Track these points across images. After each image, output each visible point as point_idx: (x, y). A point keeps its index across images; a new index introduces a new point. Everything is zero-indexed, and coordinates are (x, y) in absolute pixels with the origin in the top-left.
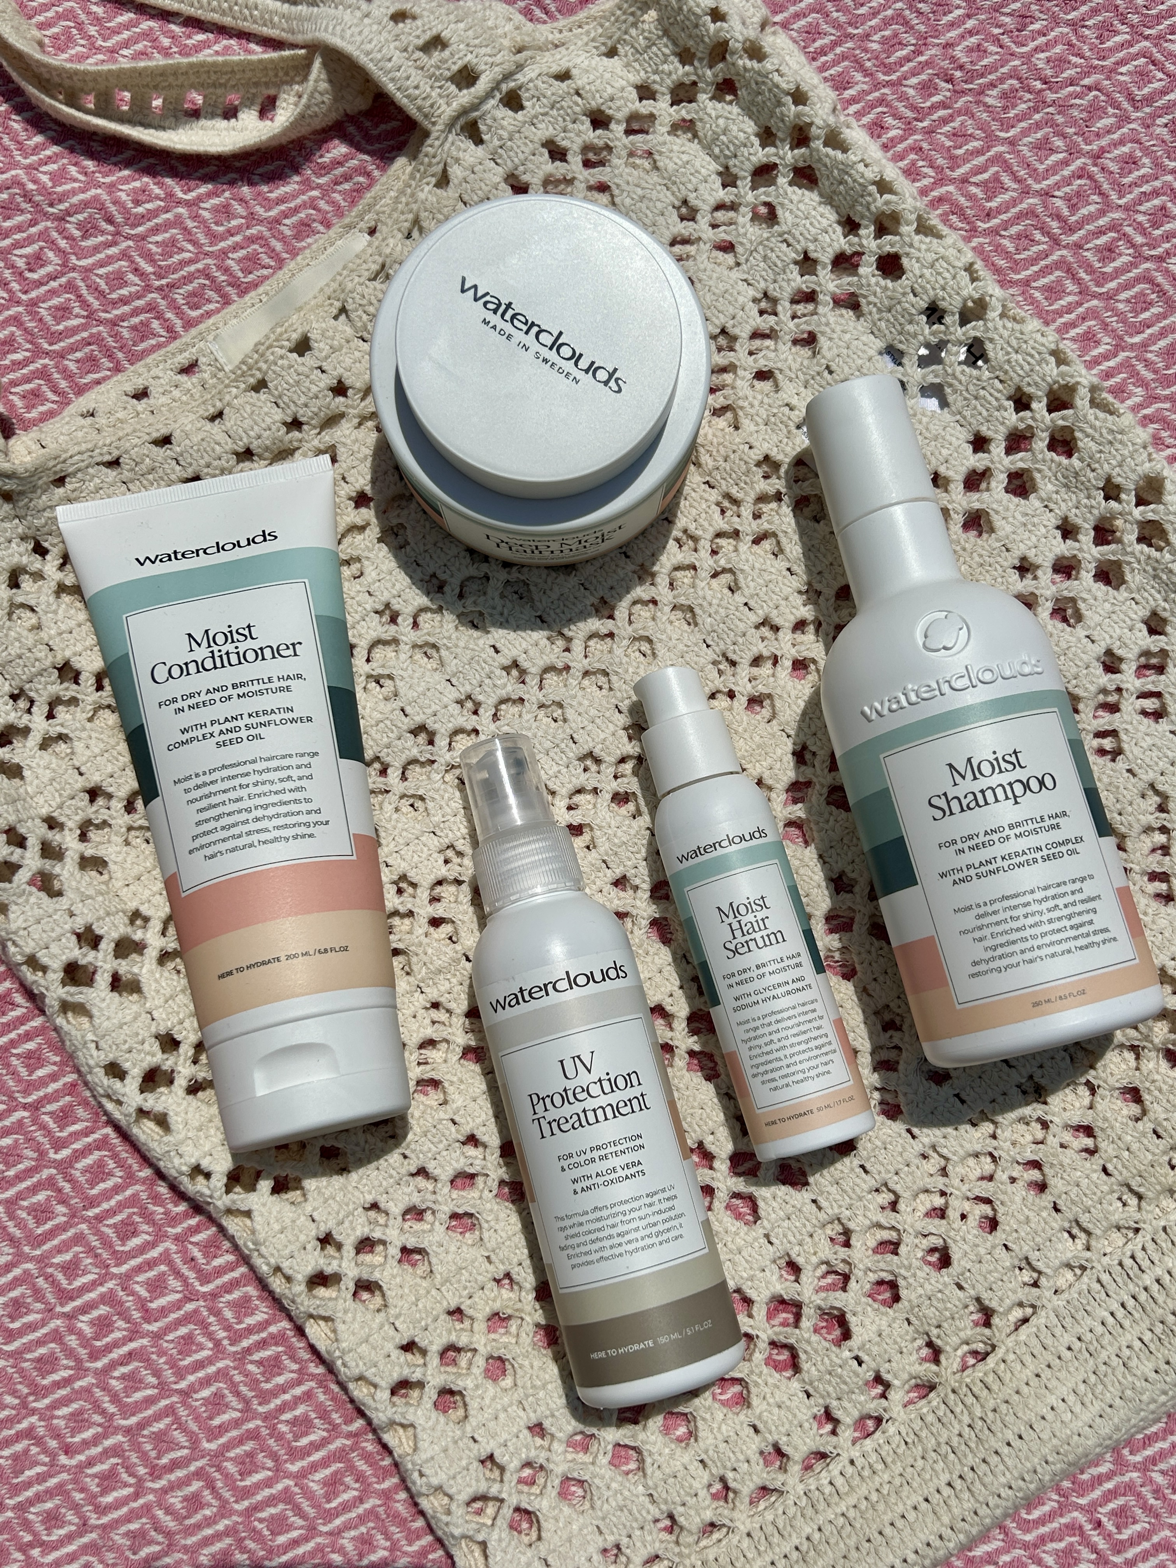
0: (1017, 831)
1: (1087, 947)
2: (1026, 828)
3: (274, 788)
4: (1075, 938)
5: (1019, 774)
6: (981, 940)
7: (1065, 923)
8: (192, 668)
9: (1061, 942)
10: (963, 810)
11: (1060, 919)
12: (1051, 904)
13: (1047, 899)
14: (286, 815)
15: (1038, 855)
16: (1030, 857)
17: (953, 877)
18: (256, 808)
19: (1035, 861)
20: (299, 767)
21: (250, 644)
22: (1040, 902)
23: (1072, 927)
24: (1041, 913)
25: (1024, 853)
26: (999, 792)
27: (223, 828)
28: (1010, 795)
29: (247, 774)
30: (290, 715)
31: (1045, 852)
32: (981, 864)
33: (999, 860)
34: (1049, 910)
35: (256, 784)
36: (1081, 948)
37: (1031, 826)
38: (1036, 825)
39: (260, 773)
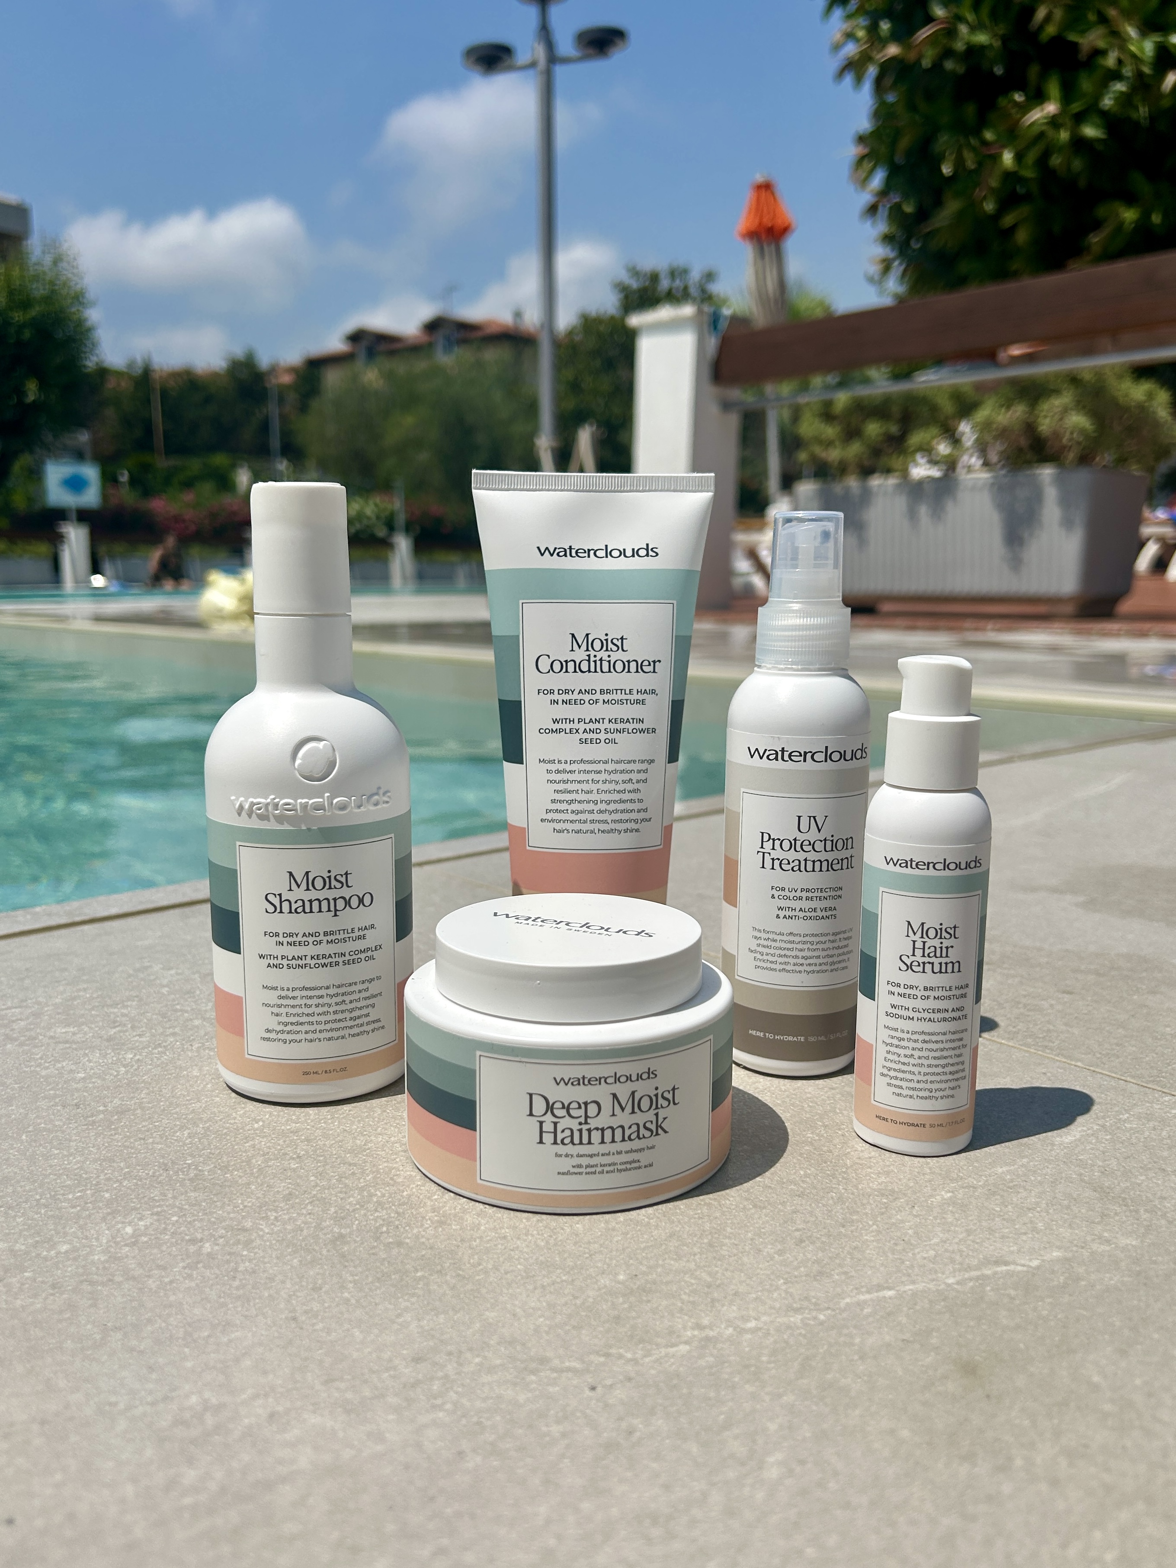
0: (329, 938)
1: (358, 1035)
2: (338, 937)
3: (618, 788)
4: (351, 1027)
5: (346, 892)
6: (277, 1015)
7: (347, 1015)
8: (571, 666)
9: (339, 1029)
10: (291, 912)
11: (342, 1012)
12: (339, 999)
13: (337, 995)
14: (622, 811)
15: (341, 960)
16: (334, 960)
17: (269, 961)
18: (601, 802)
19: (337, 964)
20: (639, 772)
21: (620, 655)
22: (332, 996)
23: (351, 1019)
24: (330, 1005)
25: (330, 956)
26: (324, 904)
27: (573, 812)
28: (332, 908)
29: (599, 772)
30: (640, 726)
31: (347, 957)
32: (294, 958)
33: (308, 958)
34: (337, 1004)
35: (605, 782)
36: (353, 1036)
37: (342, 936)
38: (347, 935)
39: (610, 773)
